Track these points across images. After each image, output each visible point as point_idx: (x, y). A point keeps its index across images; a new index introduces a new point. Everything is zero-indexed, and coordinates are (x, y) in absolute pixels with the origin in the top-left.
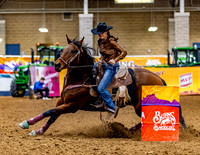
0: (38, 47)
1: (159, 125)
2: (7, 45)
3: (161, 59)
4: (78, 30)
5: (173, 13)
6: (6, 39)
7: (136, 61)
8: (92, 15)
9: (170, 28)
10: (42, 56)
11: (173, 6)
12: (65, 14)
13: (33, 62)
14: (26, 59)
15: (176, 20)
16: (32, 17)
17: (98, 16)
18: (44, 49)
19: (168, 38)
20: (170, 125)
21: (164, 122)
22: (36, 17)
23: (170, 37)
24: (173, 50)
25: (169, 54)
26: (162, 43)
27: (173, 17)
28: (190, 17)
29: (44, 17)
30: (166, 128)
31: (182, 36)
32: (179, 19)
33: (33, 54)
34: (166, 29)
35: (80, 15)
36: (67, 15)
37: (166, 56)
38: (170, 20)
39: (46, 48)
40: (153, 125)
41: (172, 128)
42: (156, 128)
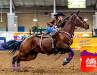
0: (33, 28)
1: (88, 64)
2: (18, 27)
3: (89, 34)
5: (94, 12)
6: (18, 24)
7: (77, 34)
9: (93, 19)
10: (34, 32)
11: (95, 9)
13: (30, 35)
14: (27, 33)
15: (96, 16)
16: (30, 14)
19: (92, 24)
20: (93, 64)
21: (91, 63)
22: (32, 14)
23: (94, 24)
24: (95, 29)
25: (93, 31)
27: (95, 14)
29: (35, 14)
30: (92, 66)
34: (91, 20)
35: (52, 14)
36: (46, 13)
37: (92, 32)
38: (93, 16)
39: (36, 28)
40: (86, 64)
41: (95, 66)
42: (87, 66)
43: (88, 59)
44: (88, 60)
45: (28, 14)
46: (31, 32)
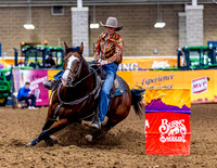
0: (22, 46)
1: (166, 135)
3: (170, 61)
4: (70, 27)
5: (184, 6)
8: (87, 9)
9: (180, 24)
10: (27, 57)
12: (55, 7)
13: (16, 65)
14: (8, 61)
15: (187, 14)
16: (15, 11)
17: (94, 10)
18: (30, 50)
19: (178, 36)
20: (179, 135)
22: (21, 11)
23: (181, 35)
24: (184, 50)
26: (171, 42)
27: (184, 11)
28: (204, 11)
29: (30, 11)
30: (174, 139)
31: (194, 34)
32: (191, 13)
33: (16, 55)
34: (175, 25)
35: (73, 9)
36: (57, 9)
37: (176, 57)
38: (181, 14)
39: (32, 48)
40: (159, 135)
41: (182, 139)
42: (163, 139)
43: (164, 122)
44: (164, 125)
45: (12, 12)
46: (19, 58)
